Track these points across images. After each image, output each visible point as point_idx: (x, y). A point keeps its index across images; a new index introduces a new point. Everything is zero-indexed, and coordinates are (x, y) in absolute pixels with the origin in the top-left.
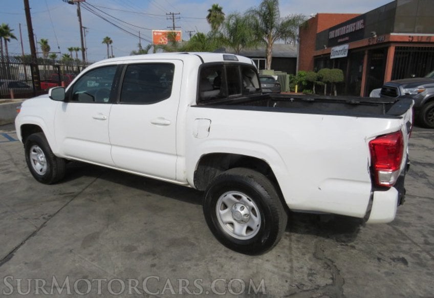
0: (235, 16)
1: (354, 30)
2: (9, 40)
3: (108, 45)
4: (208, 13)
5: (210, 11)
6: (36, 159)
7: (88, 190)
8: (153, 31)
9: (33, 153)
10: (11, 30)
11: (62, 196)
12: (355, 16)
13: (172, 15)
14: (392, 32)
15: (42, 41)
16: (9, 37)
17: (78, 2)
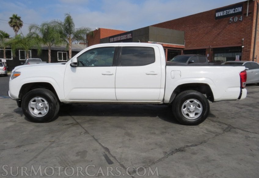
0: (47, 25)
1: (126, 38)
4: (10, 20)
5: (11, 18)
6: (34, 107)
9: (32, 103)
12: (124, 32)
14: (149, 41)
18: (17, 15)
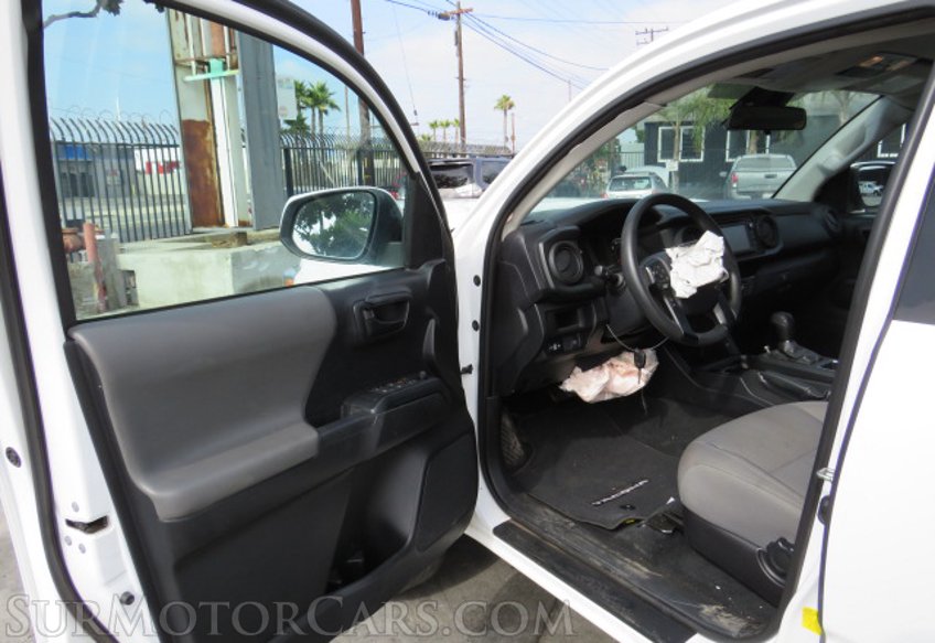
2: (326, 112)
3: (505, 113)
10: (331, 94)
16: (327, 107)
17: (458, 15)
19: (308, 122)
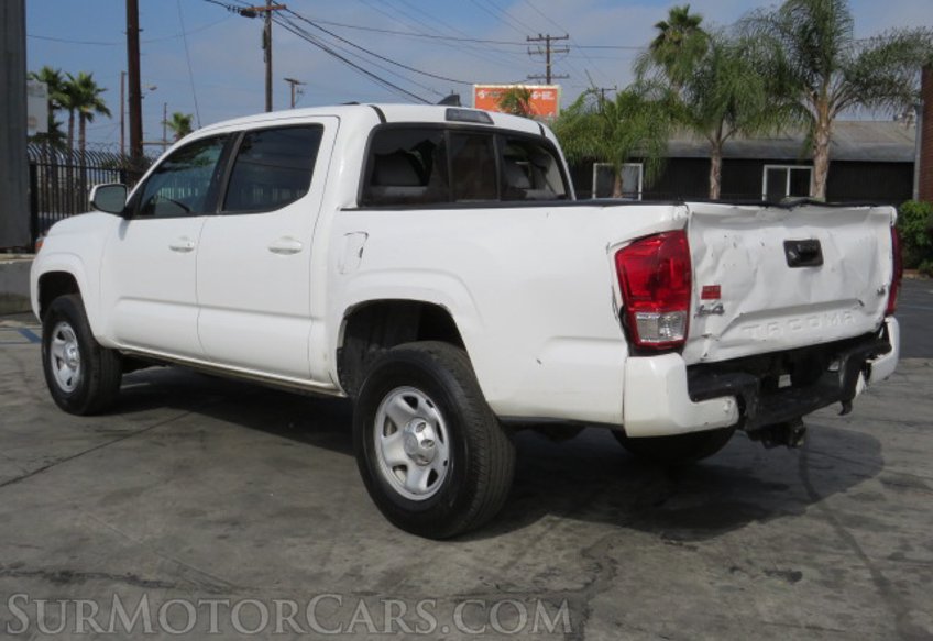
2: (90, 117)
4: (656, 33)
5: (662, 26)
6: (61, 355)
7: (159, 429)
8: (476, 86)
9: (57, 341)
10: (99, 91)
11: (99, 434)
13: (545, 42)
15: (176, 117)
16: (92, 110)
17: (268, 12)
18: (686, 10)
19: (64, 128)
